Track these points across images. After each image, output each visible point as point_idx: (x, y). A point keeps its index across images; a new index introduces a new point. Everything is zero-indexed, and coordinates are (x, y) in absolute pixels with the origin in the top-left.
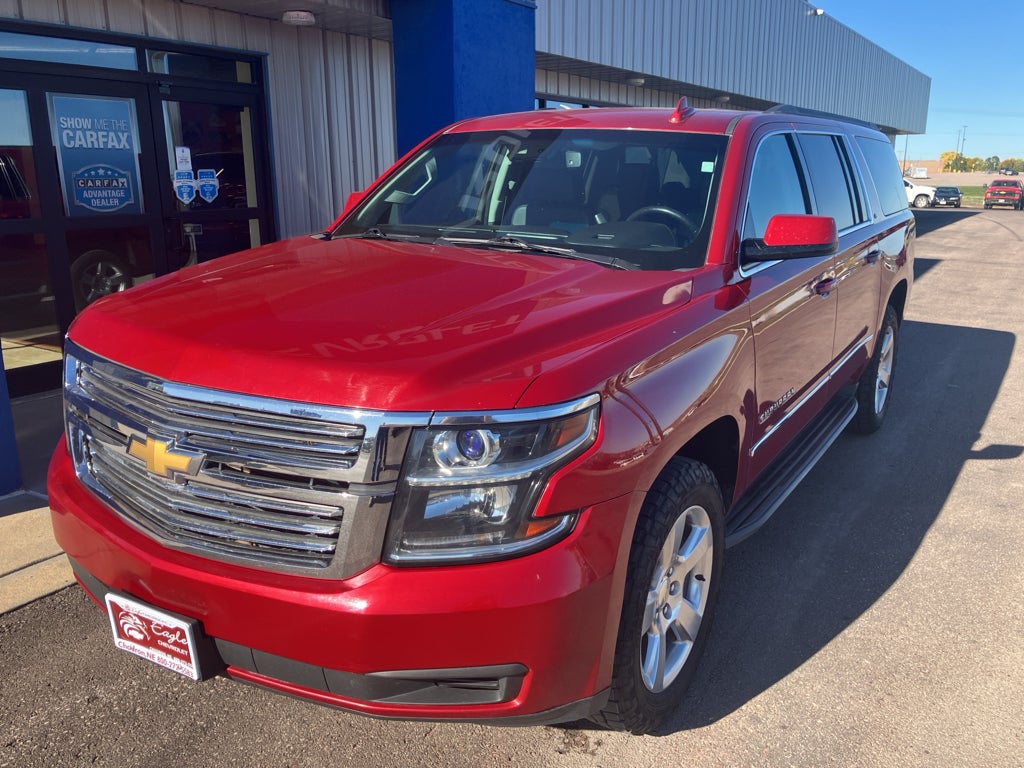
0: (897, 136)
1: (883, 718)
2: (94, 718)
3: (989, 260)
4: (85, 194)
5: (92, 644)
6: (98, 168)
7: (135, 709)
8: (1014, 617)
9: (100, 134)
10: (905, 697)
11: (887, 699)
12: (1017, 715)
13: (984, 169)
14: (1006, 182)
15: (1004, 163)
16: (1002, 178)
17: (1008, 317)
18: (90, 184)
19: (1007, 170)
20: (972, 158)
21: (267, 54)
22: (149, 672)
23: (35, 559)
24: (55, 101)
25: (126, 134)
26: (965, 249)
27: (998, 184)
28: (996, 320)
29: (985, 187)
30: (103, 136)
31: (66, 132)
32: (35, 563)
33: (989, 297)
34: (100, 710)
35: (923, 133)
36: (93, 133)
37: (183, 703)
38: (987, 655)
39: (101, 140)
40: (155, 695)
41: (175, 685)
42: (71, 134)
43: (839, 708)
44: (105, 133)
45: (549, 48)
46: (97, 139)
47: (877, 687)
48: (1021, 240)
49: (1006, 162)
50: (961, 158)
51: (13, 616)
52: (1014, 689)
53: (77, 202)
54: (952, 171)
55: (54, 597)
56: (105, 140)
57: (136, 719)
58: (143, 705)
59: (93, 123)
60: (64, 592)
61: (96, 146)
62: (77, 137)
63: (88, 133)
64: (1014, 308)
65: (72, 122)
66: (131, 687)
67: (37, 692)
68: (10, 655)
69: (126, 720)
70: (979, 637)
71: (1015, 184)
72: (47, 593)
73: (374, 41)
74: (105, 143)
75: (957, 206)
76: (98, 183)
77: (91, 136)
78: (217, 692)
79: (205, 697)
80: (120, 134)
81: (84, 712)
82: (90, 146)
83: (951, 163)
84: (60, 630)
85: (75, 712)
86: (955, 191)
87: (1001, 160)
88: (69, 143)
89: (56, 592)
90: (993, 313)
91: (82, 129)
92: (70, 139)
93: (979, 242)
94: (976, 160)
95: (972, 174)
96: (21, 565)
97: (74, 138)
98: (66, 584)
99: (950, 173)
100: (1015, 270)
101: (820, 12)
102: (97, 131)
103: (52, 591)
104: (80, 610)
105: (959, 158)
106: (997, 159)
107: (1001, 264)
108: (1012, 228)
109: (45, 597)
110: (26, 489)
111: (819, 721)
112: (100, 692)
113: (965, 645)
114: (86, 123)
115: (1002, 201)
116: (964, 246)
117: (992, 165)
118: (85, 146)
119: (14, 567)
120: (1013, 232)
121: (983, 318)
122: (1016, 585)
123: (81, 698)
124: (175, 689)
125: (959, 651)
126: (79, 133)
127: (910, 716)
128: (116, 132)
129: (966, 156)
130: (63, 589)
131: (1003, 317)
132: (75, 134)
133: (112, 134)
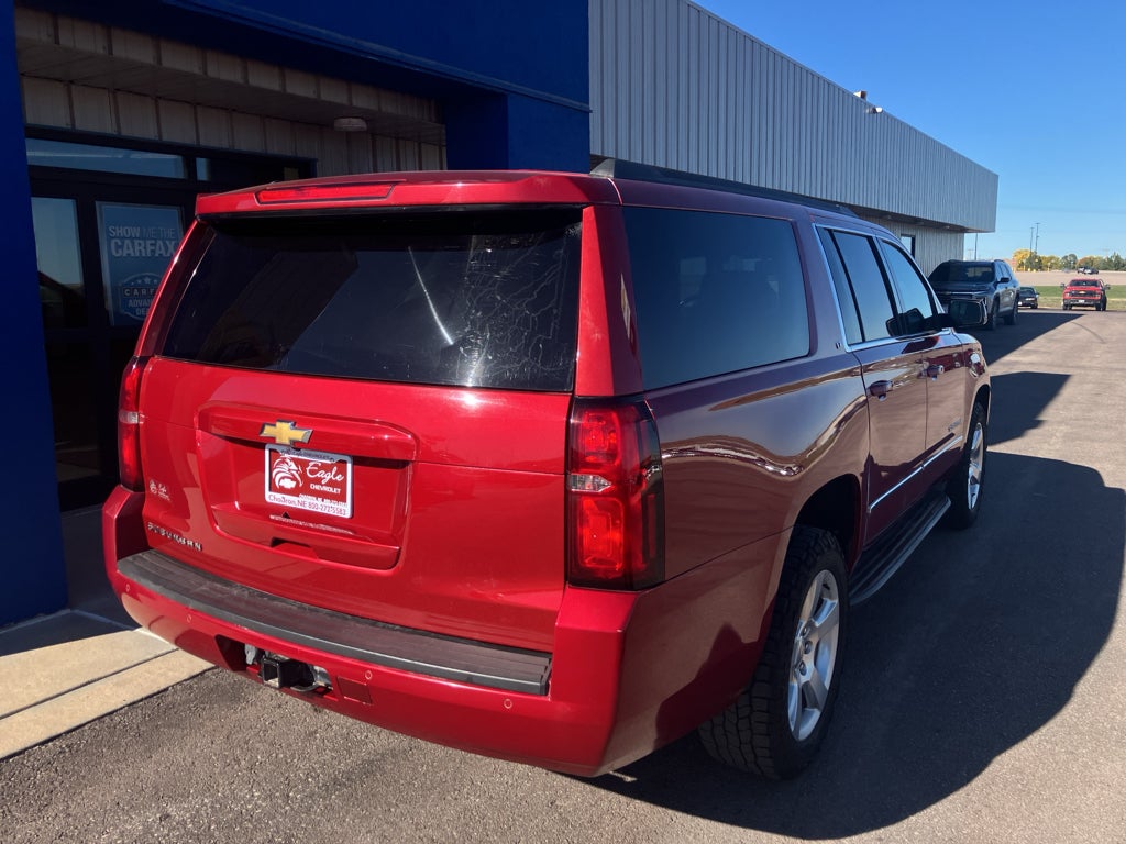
0: (966, 235)
1: (981, 829)
2: (168, 835)
3: (1071, 365)
4: (131, 303)
5: (158, 763)
6: (144, 277)
7: (209, 827)
8: (1113, 728)
9: (149, 242)
10: (1003, 808)
11: (985, 811)
12: (1118, 823)
13: (1060, 268)
14: (1085, 281)
15: (1082, 261)
16: (1081, 277)
17: (1093, 423)
18: (136, 292)
19: (1085, 268)
20: (1047, 256)
21: (315, 161)
22: (221, 789)
23: (90, 679)
24: (105, 211)
25: (173, 242)
26: (1044, 352)
27: (1076, 283)
28: (1081, 426)
29: (1063, 286)
30: (151, 245)
31: (113, 241)
32: (89, 683)
33: (1072, 403)
34: (174, 828)
35: (994, 231)
36: (141, 242)
37: (259, 820)
38: (1085, 765)
39: (150, 248)
40: (228, 813)
41: (249, 802)
42: (120, 243)
43: (936, 820)
44: (153, 242)
45: (603, 152)
46: (145, 248)
47: (974, 798)
48: (1104, 343)
49: (1084, 260)
50: (1036, 257)
51: (72, 736)
52: (1114, 799)
53: (122, 311)
54: (1026, 270)
55: (113, 716)
56: (153, 248)
57: (212, 836)
58: (218, 824)
59: (141, 232)
60: (123, 711)
61: (144, 255)
62: (125, 247)
63: (136, 242)
64: (1100, 414)
65: (121, 231)
66: (203, 805)
67: (106, 811)
68: (73, 775)
69: (201, 837)
70: (1077, 748)
71: (1095, 283)
72: (105, 712)
73: (423, 146)
74: (153, 251)
75: (1034, 307)
76: (144, 292)
77: (140, 244)
78: (292, 809)
79: (281, 814)
80: (168, 242)
81: (158, 829)
82: (138, 254)
83: (1024, 261)
84: (122, 750)
85: (147, 830)
86: (1031, 291)
87: (1079, 259)
88: (117, 252)
89: (116, 711)
90: (1077, 420)
91: (131, 238)
92: (118, 247)
93: (1059, 345)
94: (1052, 258)
95: (1048, 273)
96: (76, 684)
97: (121, 247)
98: (125, 703)
99: (1025, 273)
100: (1098, 373)
101: (879, 110)
102: (144, 239)
103: (110, 710)
104: (142, 729)
105: (1033, 257)
106: (1075, 257)
107: (1084, 368)
108: (1094, 331)
109: (103, 717)
110: (72, 607)
111: (916, 833)
112: (171, 809)
113: (1063, 757)
114: (136, 232)
115: (1081, 301)
116: (1042, 349)
117: (1069, 264)
118: (132, 255)
119: (70, 687)
120: (1095, 334)
121: (1067, 424)
122: (1112, 696)
123: (152, 817)
124: (249, 807)
125: (1057, 763)
126: (127, 241)
127: (1009, 827)
128: (163, 240)
129: (1041, 255)
130: (121, 708)
131: (1089, 423)
132: (123, 243)
133: (160, 243)
